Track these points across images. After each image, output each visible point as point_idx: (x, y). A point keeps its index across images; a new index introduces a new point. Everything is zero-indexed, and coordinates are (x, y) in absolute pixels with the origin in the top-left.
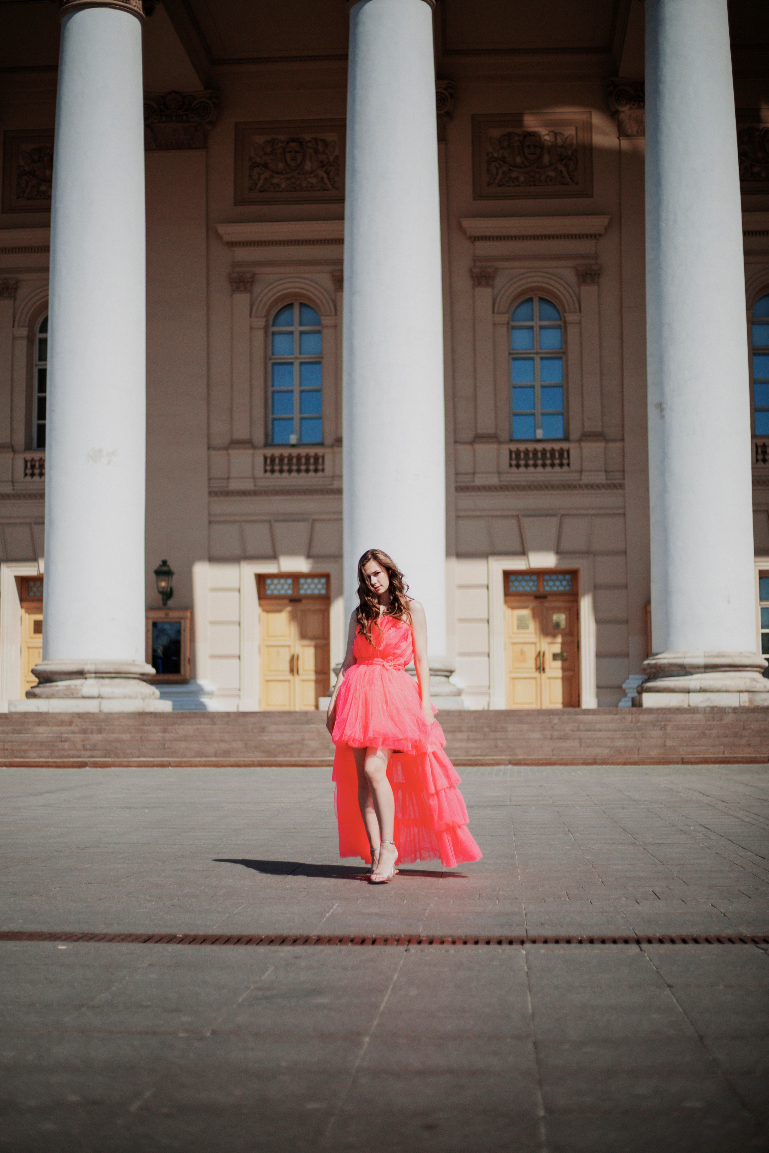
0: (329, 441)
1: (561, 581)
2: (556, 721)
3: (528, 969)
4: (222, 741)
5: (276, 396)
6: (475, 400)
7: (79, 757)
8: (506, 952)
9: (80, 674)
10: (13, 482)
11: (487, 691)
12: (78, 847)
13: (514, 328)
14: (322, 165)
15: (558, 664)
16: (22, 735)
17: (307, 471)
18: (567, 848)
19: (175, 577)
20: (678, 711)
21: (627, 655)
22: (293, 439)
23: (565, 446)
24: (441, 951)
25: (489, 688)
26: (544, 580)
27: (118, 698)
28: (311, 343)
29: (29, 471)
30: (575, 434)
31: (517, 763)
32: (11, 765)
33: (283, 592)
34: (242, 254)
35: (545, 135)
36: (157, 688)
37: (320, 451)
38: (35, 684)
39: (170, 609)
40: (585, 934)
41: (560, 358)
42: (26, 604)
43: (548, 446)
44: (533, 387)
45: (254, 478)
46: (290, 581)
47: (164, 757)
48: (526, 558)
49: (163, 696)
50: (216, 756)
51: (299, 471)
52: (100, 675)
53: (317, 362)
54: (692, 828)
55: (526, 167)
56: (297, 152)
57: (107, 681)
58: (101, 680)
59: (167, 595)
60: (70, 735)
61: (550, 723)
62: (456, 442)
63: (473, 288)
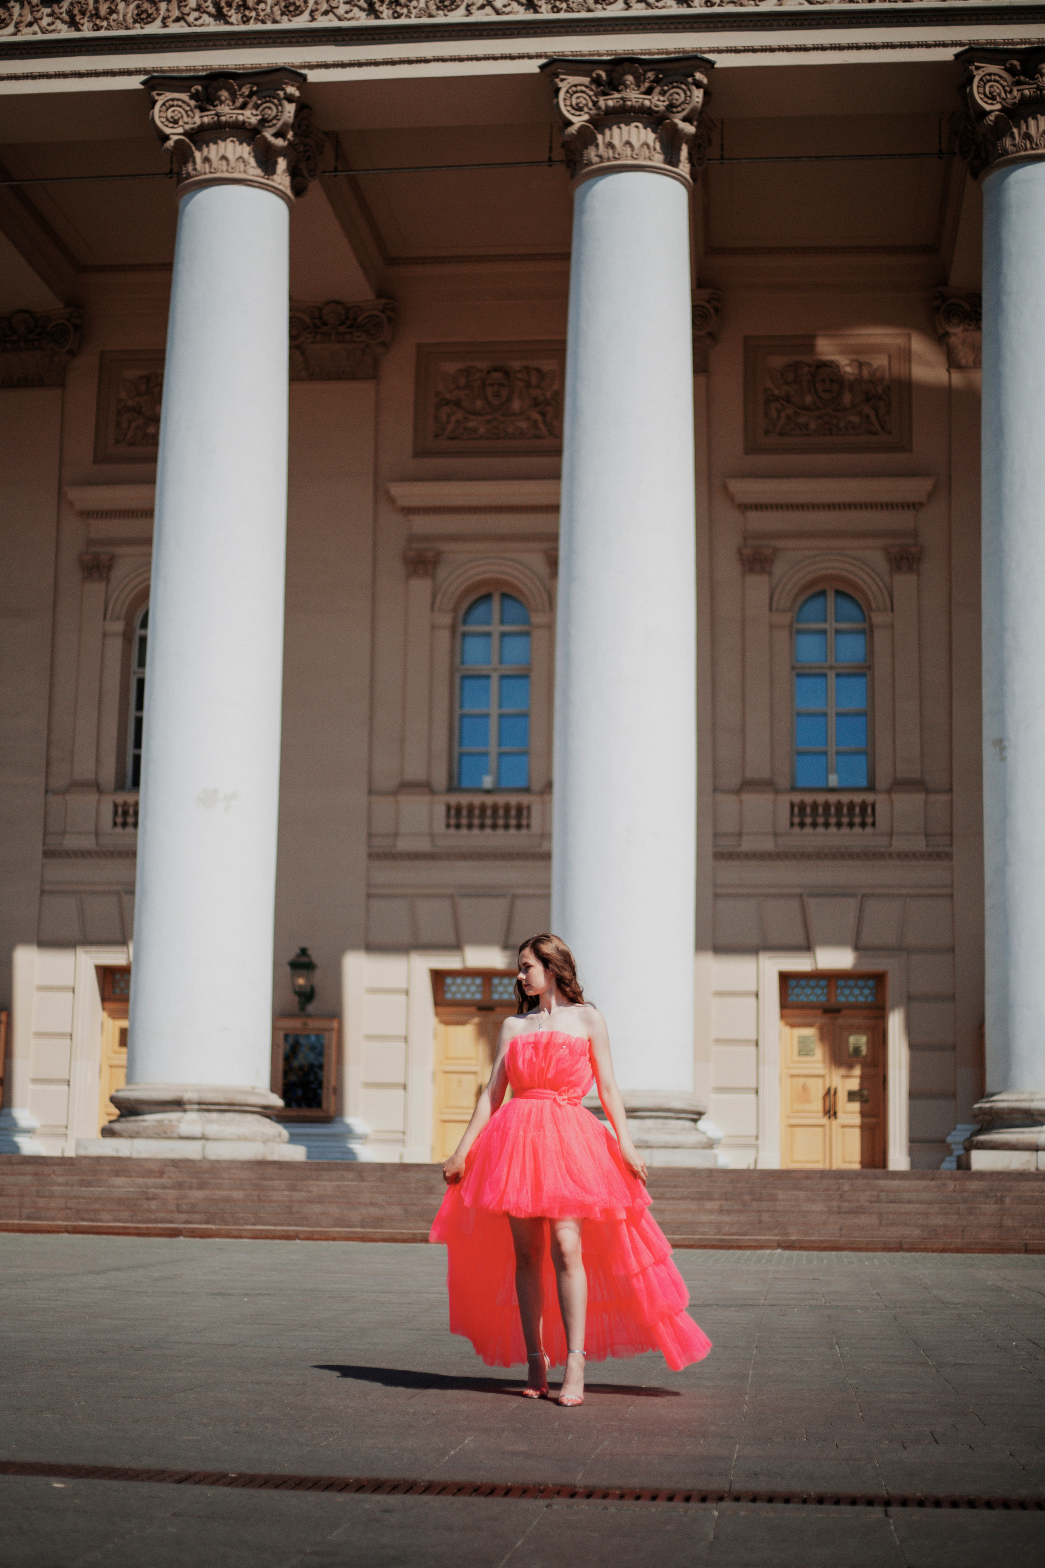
0: (537, 786)
1: (861, 988)
2: (846, 1187)
3: (714, 1538)
4: (372, 1204)
5: (466, 721)
6: (743, 731)
7: (171, 1222)
8: (690, 1512)
9: (178, 1104)
10: (97, 834)
11: (754, 1142)
12: (131, 1347)
13: (799, 632)
14: (536, 404)
15: (856, 1106)
16: (92, 1189)
17: (507, 827)
18: (827, 1367)
19: (318, 973)
20: (1021, 1176)
21: (954, 1096)
22: (488, 782)
23: (869, 798)
24: (597, 1508)
25: (757, 1138)
26: (837, 987)
27: (229, 1140)
28: (515, 649)
29: (119, 820)
30: (883, 781)
31: (790, 1246)
32: (75, 1231)
33: (468, 996)
34: (422, 524)
35: (847, 367)
36: (285, 1127)
37: (524, 799)
38: (113, 1118)
39: (309, 1016)
40: (813, 1490)
41: (863, 675)
42: (109, 1005)
43: (845, 798)
44: (825, 715)
45: (432, 835)
46: (478, 981)
47: (290, 1225)
48: (811, 955)
49: (294, 1139)
50: (363, 1226)
51: (494, 827)
52: (205, 1106)
53: (524, 675)
54: (1014, 1344)
55: (819, 408)
56: (501, 385)
57: (214, 1116)
58: (207, 1114)
59: (306, 996)
60: (160, 1191)
61: (838, 1189)
62: (715, 790)
63: (743, 576)
